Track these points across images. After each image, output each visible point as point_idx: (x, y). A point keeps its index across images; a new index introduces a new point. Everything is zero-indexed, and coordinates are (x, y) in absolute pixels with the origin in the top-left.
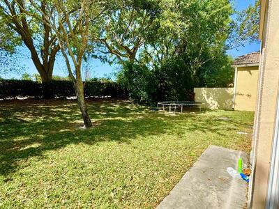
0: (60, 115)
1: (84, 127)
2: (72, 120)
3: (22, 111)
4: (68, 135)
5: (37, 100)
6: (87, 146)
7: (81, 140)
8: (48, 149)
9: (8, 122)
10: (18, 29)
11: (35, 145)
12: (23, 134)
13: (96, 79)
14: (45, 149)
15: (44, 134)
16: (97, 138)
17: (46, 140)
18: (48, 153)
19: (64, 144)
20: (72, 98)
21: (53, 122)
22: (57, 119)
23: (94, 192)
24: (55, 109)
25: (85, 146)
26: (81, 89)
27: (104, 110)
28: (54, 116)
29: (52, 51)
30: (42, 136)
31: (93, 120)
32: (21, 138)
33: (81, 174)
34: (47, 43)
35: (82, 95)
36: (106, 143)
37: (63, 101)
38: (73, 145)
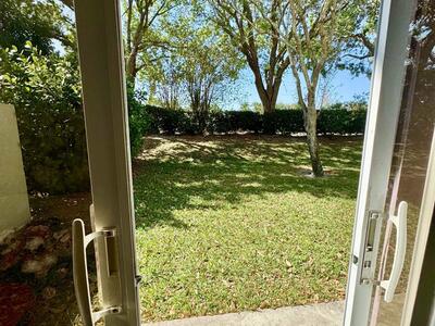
0: (281, 156)
1: (312, 176)
2: (296, 164)
3: (242, 147)
4: (291, 180)
5: (256, 136)
6: (313, 198)
7: (305, 189)
8: (268, 191)
9: (229, 158)
10: (245, 49)
11: (255, 185)
12: (243, 172)
13: (339, 105)
14: (264, 190)
15: (264, 175)
16: (328, 191)
17: (266, 182)
18: (267, 194)
19: (285, 190)
20: (299, 134)
21: (273, 163)
22: (278, 161)
23: (317, 245)
24: (276, 147)
25: (311, 197)
26: (312, 121)
27: (347, 155)
28: (275, 156)
29: (279, 69)
30: (262, 177)
31: (326, 168)
32: (241, 175)
33: (302, 224)
34: (273, 59)
35: (314, 129)
36: (341, 200)
37: (286, 137)
38: (295, 193)
